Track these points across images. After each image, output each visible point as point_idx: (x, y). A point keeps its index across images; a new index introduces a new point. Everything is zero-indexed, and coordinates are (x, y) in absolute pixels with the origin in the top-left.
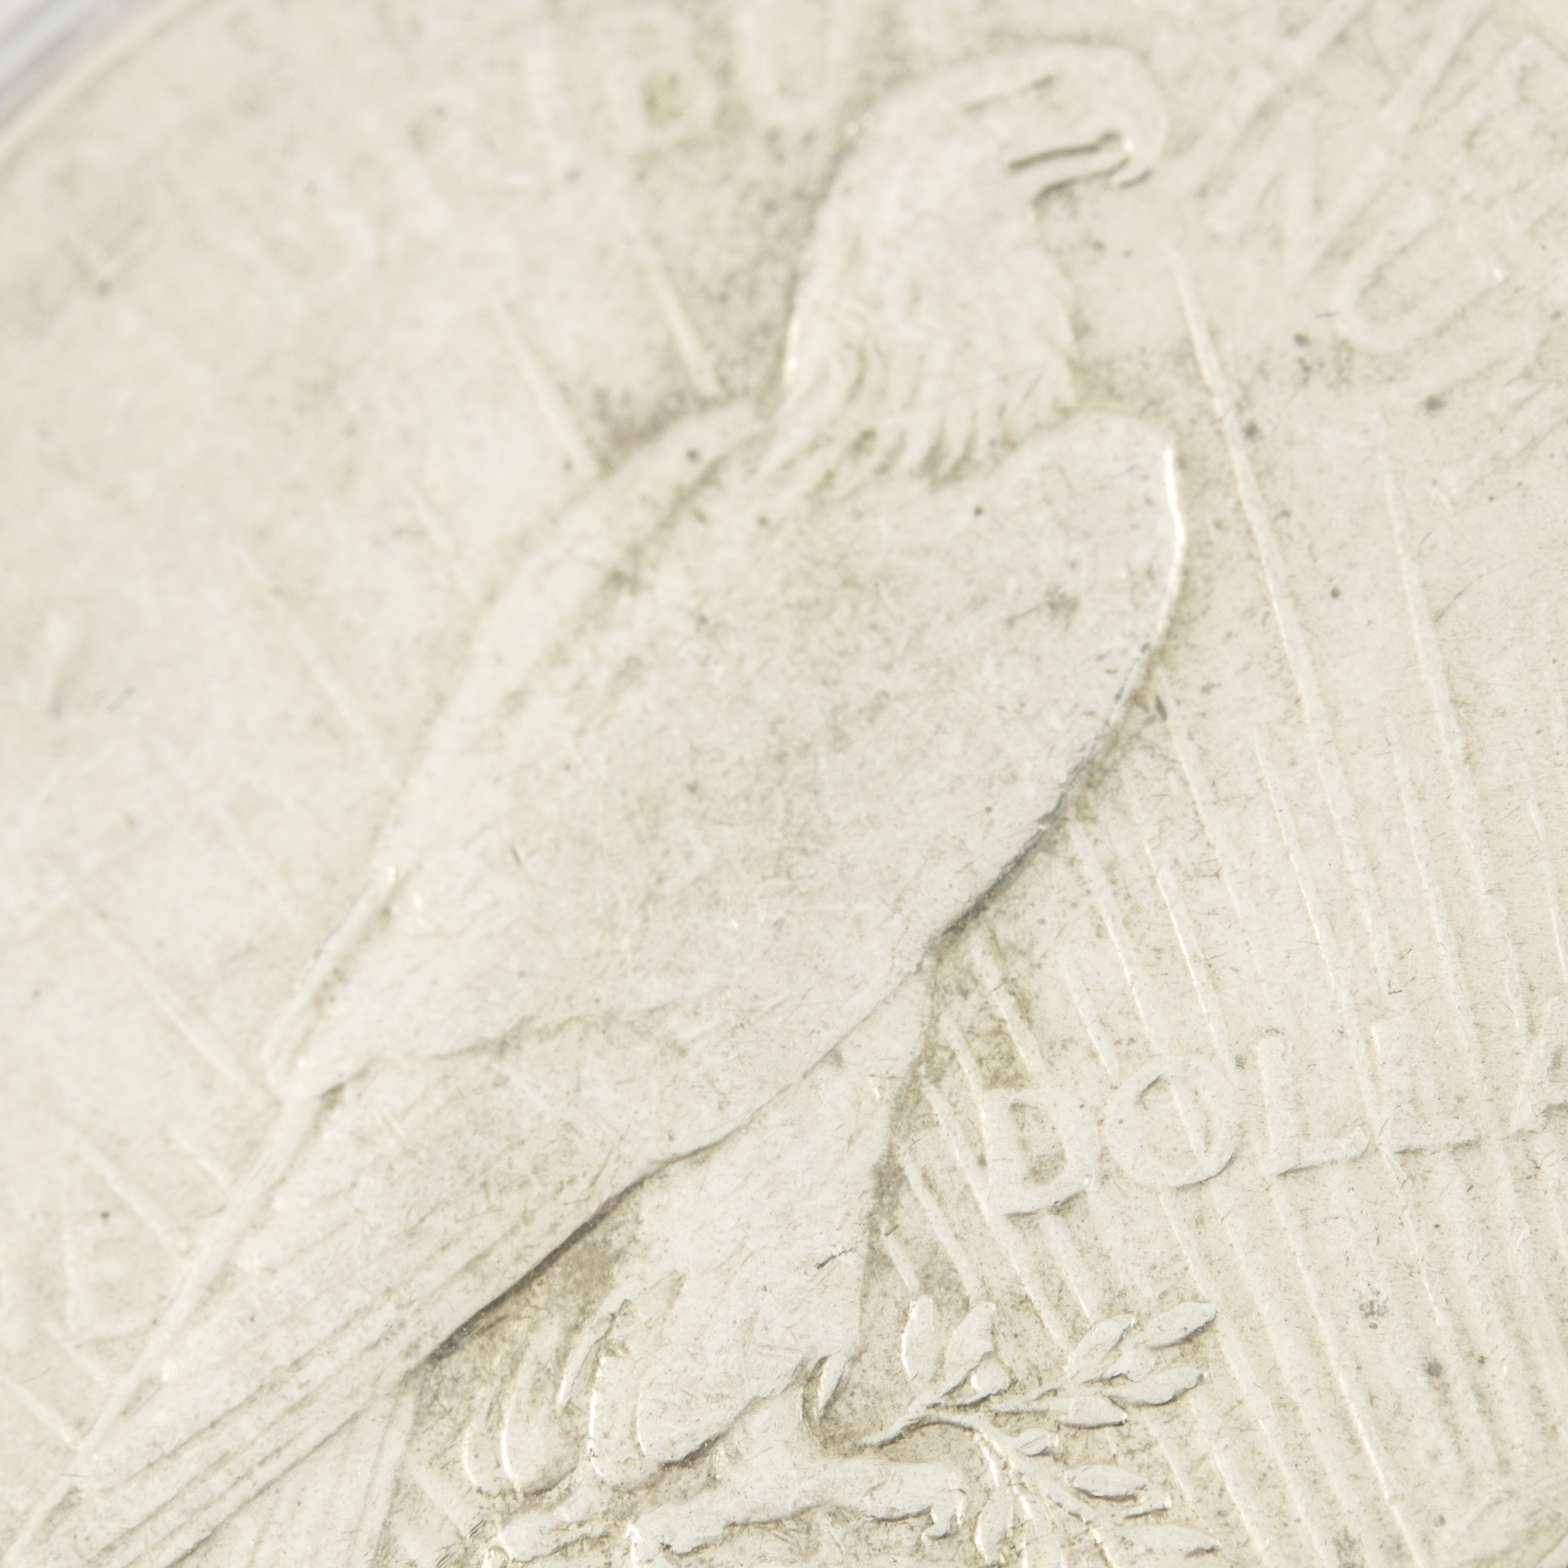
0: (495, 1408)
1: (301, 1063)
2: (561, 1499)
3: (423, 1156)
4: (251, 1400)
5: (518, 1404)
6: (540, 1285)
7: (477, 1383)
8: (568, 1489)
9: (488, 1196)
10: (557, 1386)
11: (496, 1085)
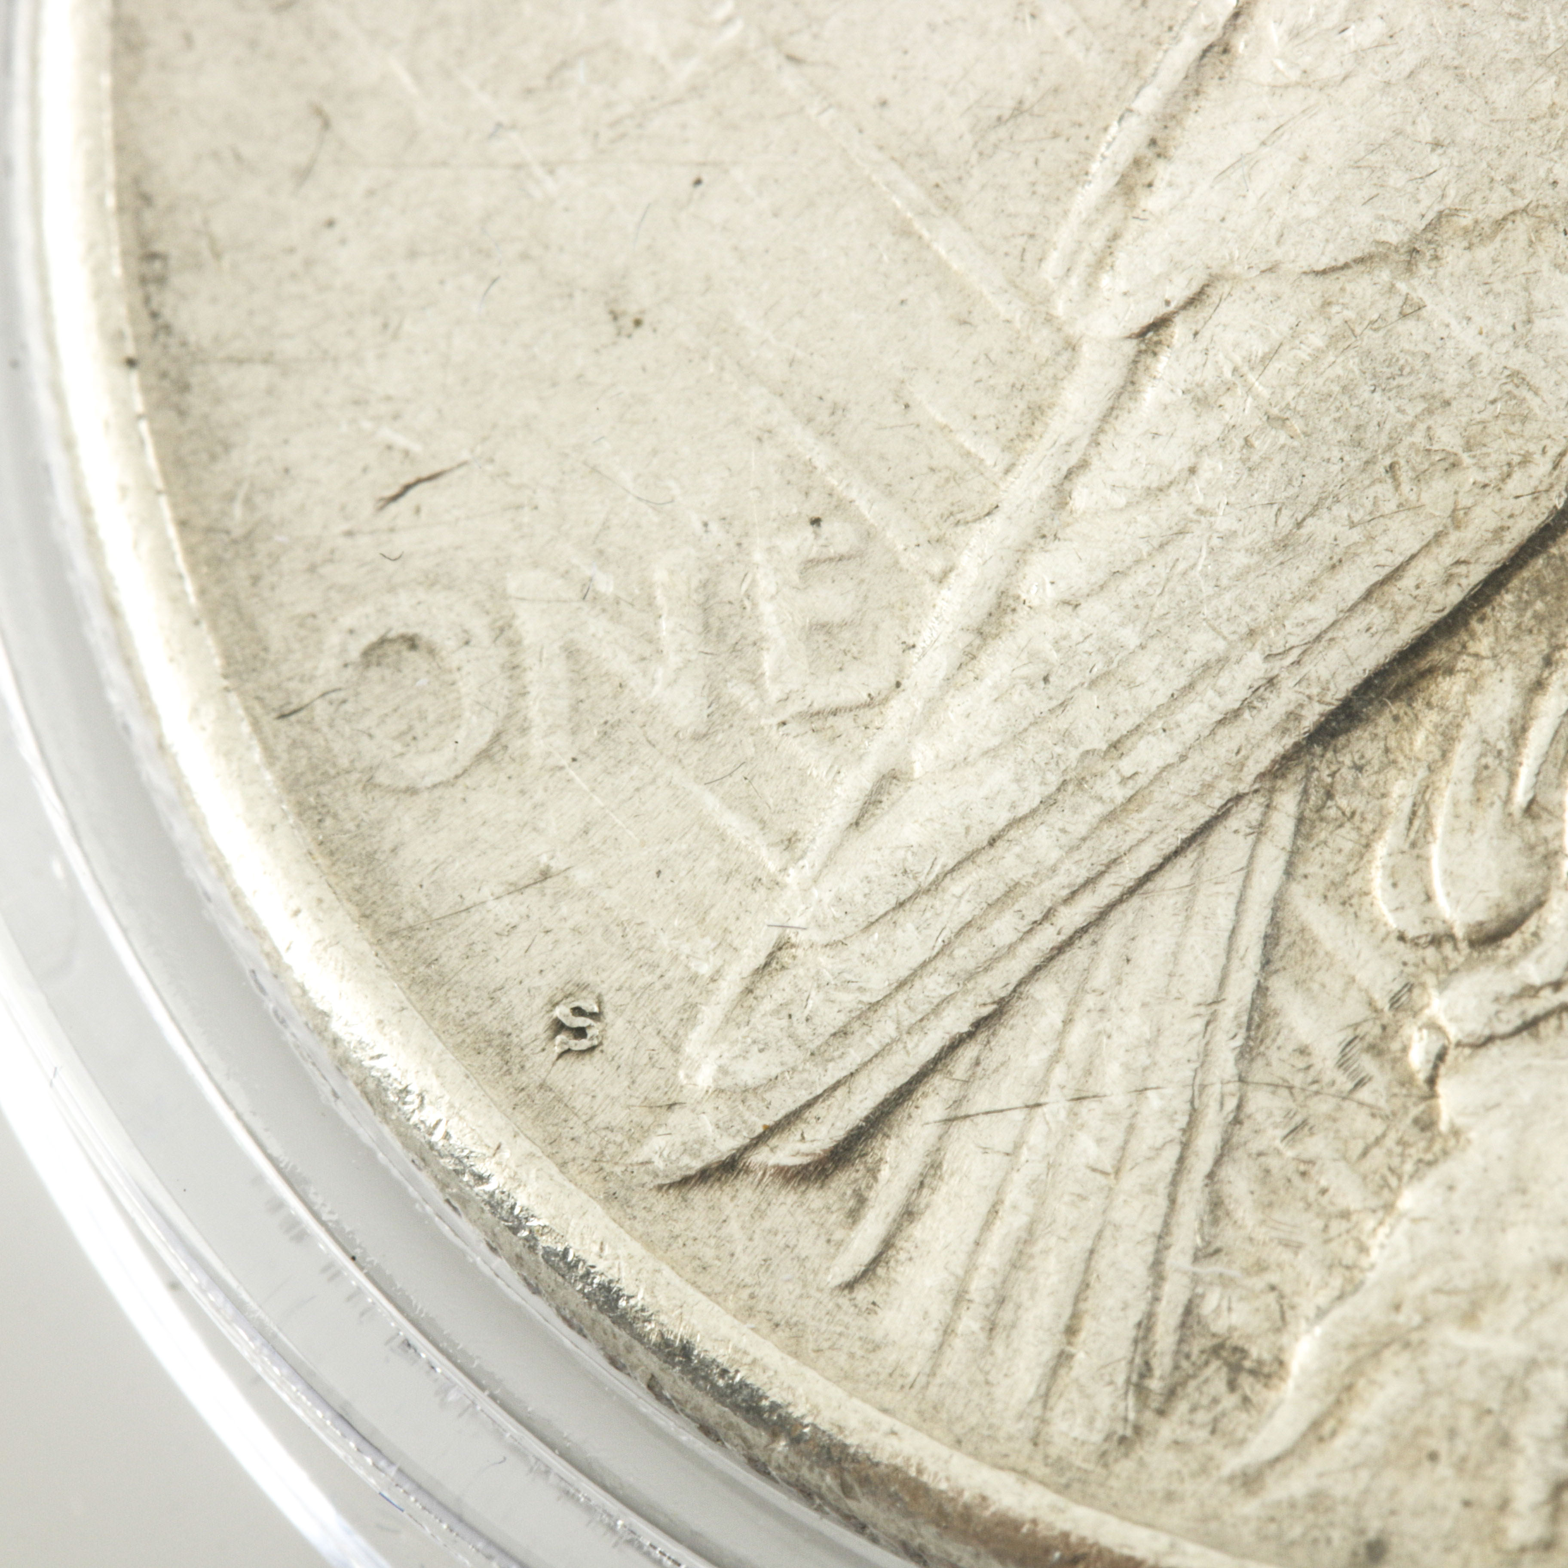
0: (1421, 811)
1: (1105, 280)
2: (1526, 949)
3: (1297, 425)
4: (1048, 803)
5: (1455, 804)
6: (1482, 620)
7: (1392, 772)
8: (1535, 934)
9: (1397, 487)
10: (1513, 776)
11: (1403, 315)
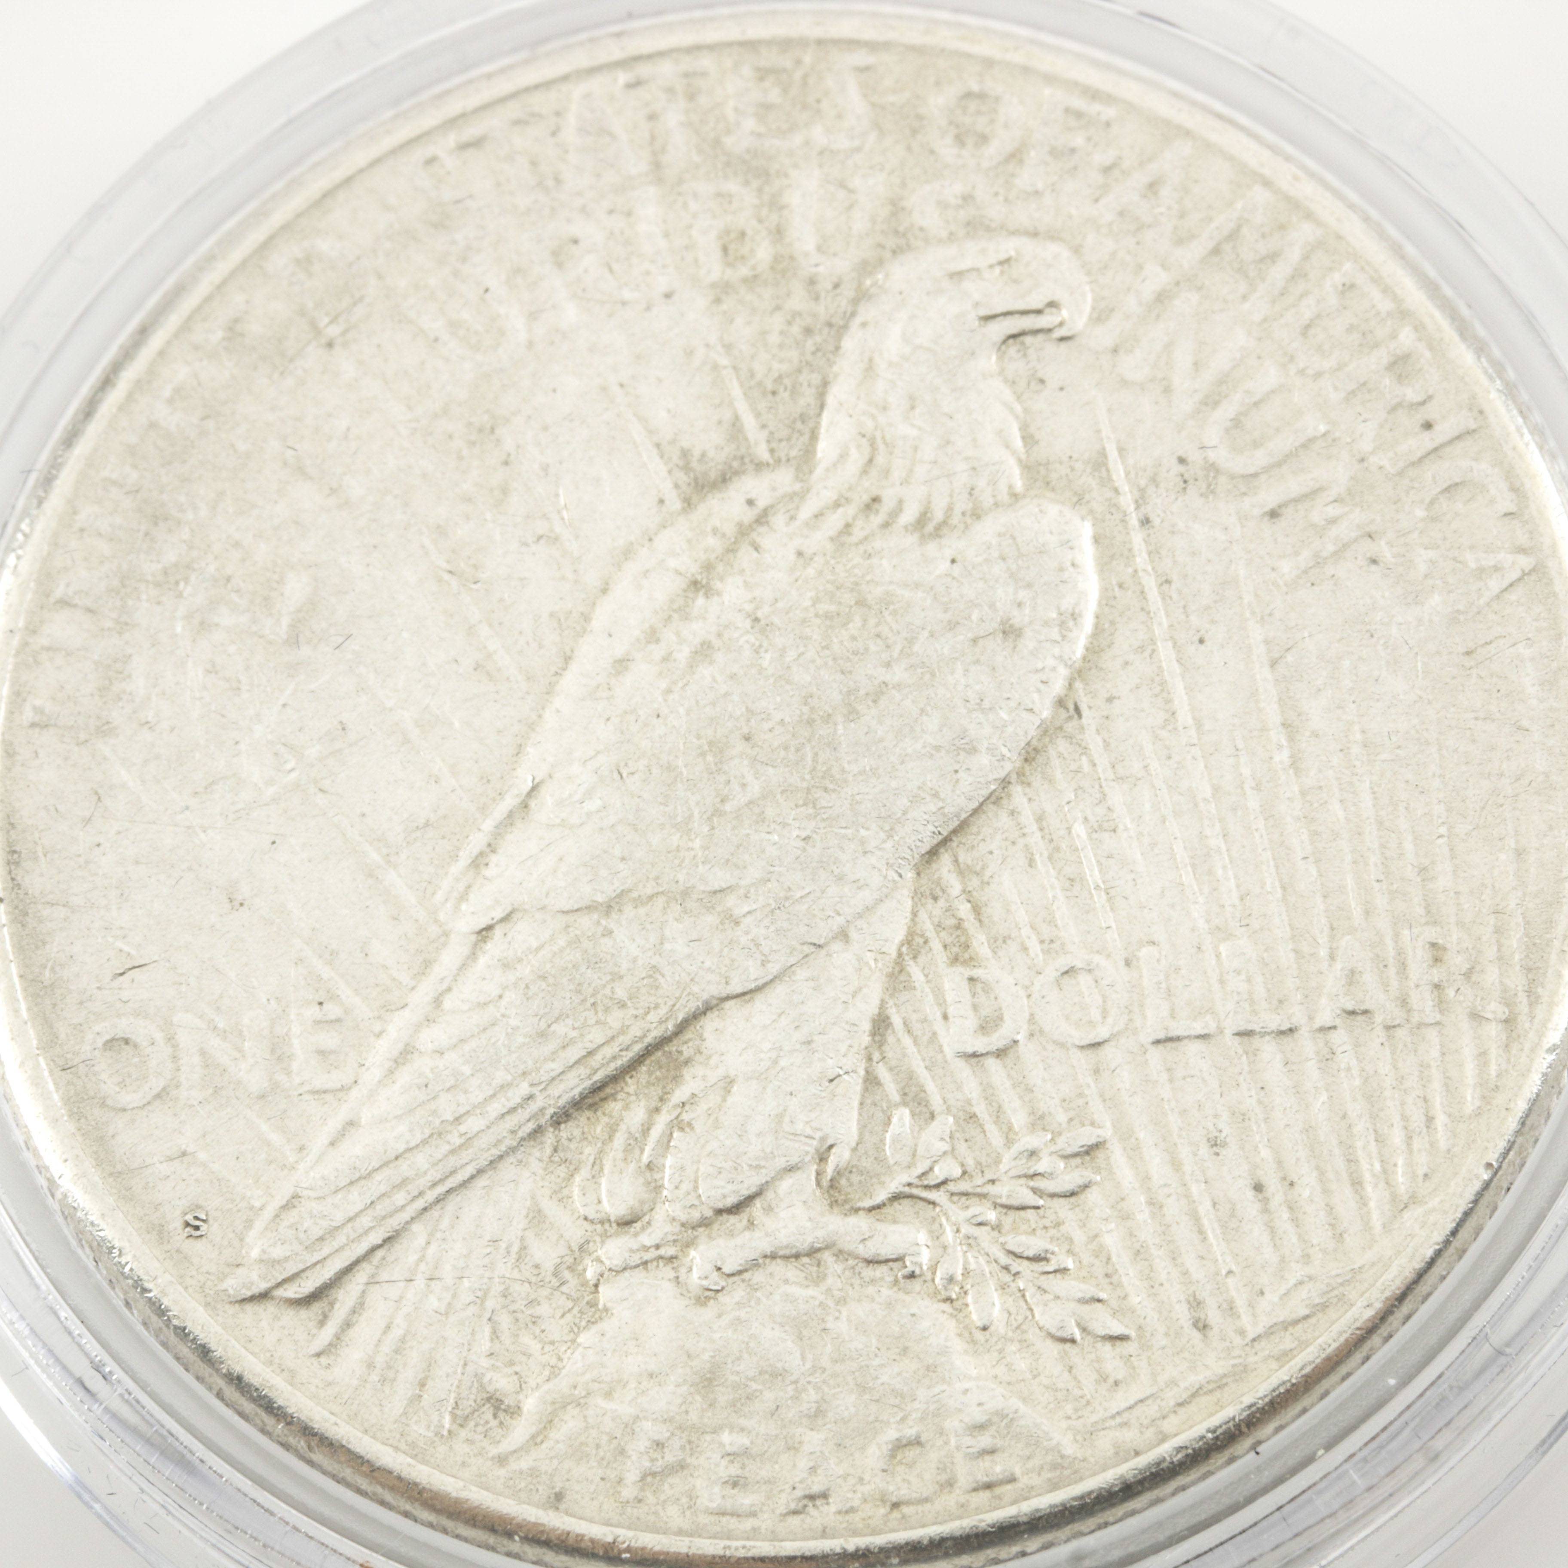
0: (598, 1162)
1: (464, 907)
2: (643, 1229)
3: (551, 980)
4: (424, 1142)
5: (615, 1160)
6: (631, 1077)
7: (585, 1143)
8: (649, 1223)
9: (596, 1013)
10: (642, 1151)
11: (603, 935)
